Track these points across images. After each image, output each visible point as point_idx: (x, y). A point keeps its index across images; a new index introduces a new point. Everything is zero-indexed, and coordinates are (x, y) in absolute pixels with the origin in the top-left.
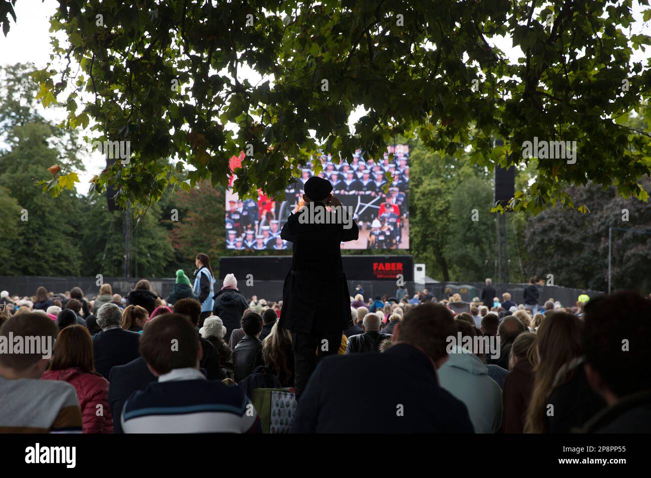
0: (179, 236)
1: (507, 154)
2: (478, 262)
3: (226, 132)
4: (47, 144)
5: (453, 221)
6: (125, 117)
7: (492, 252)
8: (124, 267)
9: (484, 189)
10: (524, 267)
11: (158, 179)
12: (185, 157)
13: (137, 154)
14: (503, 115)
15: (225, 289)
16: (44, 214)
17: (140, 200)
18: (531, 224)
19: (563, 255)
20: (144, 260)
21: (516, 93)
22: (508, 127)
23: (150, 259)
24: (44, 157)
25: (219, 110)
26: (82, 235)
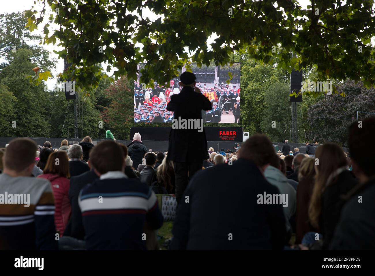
0: (107, 115)
1: (299, 63)
2: (280, 131)
3: (136, 48)
4: (30, 60)
5: (266, 107)
6: (77, 39)
7: (289, 125)
8: (75, 132)
9: (284, 89)
10: (307, 134)
11: (96, 76)
12: (112, 63)
13: (84, 61)
14: (297, 40)
15: (135, 142)
16: (28, 101)
17: (86, 87)
18: (311, 110)
19: (329, 128)
20: (86, 129)
21: (305, 26)
22: (300, 46)
23: (90, 128)
24: (28, 68)
25: (132, 35)
26: (51, 114)
